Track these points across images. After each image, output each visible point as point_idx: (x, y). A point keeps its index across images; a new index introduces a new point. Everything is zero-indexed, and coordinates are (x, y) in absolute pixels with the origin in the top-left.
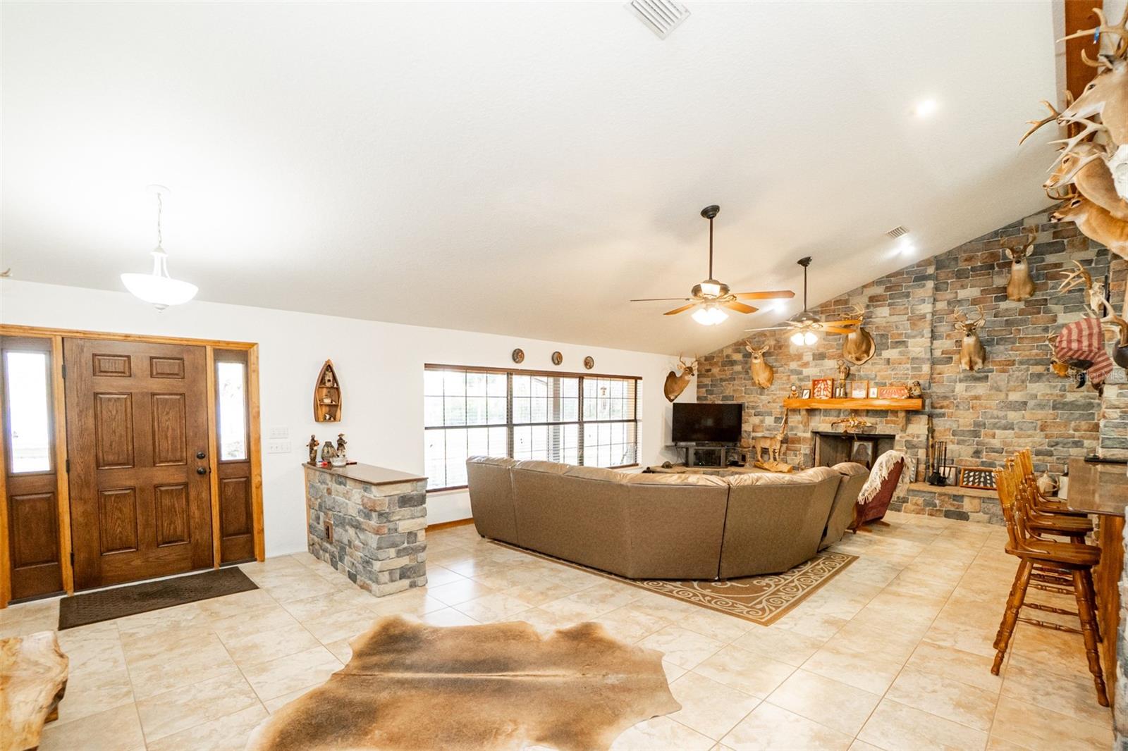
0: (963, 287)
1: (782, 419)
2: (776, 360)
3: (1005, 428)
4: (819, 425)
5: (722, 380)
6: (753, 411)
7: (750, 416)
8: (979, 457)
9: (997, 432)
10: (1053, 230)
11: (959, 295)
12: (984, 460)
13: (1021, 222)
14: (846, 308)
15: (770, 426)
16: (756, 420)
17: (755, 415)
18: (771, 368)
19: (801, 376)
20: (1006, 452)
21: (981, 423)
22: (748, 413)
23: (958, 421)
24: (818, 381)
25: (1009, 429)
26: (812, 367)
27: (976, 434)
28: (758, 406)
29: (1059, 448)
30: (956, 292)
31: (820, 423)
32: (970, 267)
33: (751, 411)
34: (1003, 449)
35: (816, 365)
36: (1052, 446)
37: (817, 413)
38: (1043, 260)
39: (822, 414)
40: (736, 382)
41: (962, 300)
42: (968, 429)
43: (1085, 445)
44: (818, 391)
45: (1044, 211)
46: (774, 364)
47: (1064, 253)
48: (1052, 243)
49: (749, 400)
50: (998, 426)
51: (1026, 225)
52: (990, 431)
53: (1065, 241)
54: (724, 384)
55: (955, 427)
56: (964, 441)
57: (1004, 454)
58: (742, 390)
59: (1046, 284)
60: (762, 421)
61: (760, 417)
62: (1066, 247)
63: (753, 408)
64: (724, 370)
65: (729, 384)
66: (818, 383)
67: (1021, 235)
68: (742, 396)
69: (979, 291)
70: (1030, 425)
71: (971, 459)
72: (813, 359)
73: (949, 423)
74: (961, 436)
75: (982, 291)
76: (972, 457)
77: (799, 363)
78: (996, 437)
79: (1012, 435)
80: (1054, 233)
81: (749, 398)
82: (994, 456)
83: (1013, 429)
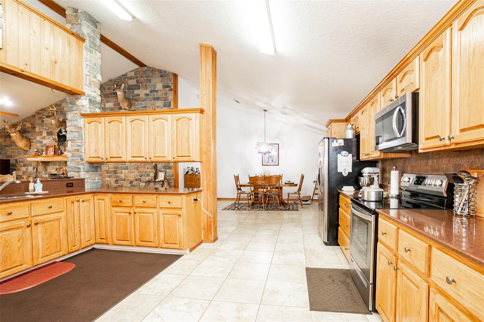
0: (107, 102)
1: (35, 167)
2: (32, 136)
3: (125, 169)
4: (52, 170)
5: (6, 146)
6: (22, 164)
7: (21, 167)
8: (117, 183)
9: (123, 171)
10: (136, 79)
11: (106, 106)
12: (120, 184)
13: (126, 74)
14: (60, 108)
15: (31, 172)
16: (24, 169)
17: (23, 166)
18: (30, 139)
19: (42, 144)
20: (126, 180)
21: (117, 167)
22: (20, 165)
23: (109, 166)
24: (49, 146)
25: (126, 169)
26: (47, 139)
27: (115, 172)
28: (24, 161)
29: (143, 177)
30: (105, 104)
31: (52, 169)
32: (109, 93)
33: (21, 164)
34: (125, 179)
35: (48, 138)
36: (141, 177)
37: (50, 164)
38: (134, 93)
39: (52, 164)
40: (13, 147)
41: (107, 108)
42: (112, 170)
43: (151, 175)
44: (49, 152)
45: (133, 70)
46: (31, 137)
47: (140, 90)
48: (136, 85)
49: (20, 157)
50: (122, 168)
51: (128, 76)
52: (120, 170)
53: (141, 84)
54: (6, 148)
55: (107, 169)
56: (112, 176)
57: (126, 181)
58: (16, 152)
59: (135, 103)
60: (27, 169)
61: (26, 167)
62: (141, 87)
63: (22, 162)
64: (6, 141)
65: (9, 148)
66: (50, 148)
67: (127, 80)
68: (16, 155)
69: (113, 104)
70: (133, 167)
71: (115, 184)
72: (47, 135)
73: (105, 167)
74: (110, 173)
75: (114, 104)
76: (115, 183)
77: (41, 137)
78: (122, 173)
79: (127, 172)
80: (137, 80)
81: (20, 156)
82: (122, 182)
83: (128, 169)
